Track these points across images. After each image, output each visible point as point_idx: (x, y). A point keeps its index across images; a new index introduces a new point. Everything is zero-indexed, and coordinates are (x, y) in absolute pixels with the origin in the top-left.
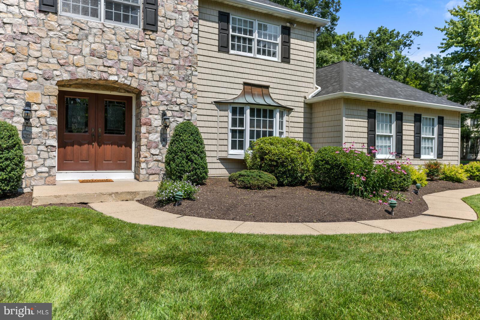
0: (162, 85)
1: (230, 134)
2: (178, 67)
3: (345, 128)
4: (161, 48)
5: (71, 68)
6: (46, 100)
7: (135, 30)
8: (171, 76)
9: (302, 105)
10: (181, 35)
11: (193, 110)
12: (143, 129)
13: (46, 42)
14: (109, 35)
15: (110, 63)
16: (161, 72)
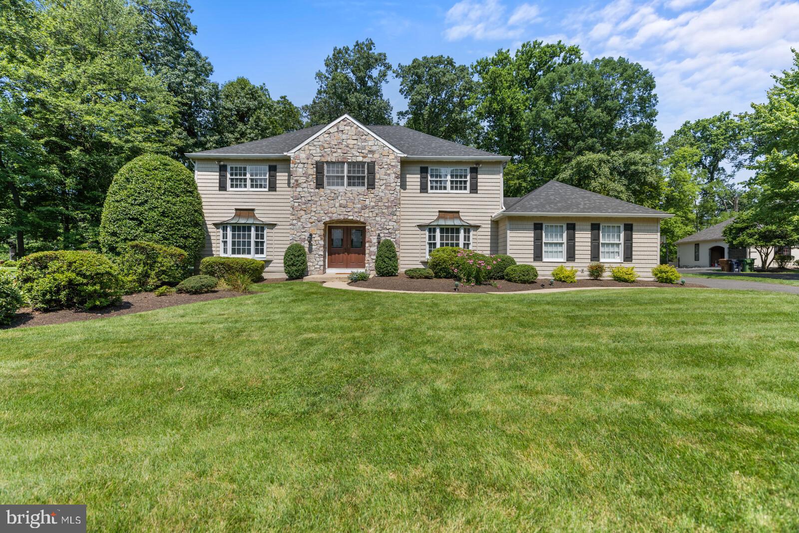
0: (378, 219)
1: (428, 246)
2: (388, 207)
3: (509, 239)
4: (377, 198)
5: (330, 215)
6: (319, 232)
7: (362, 189)
8: (383, 213)
9: (490, 222)
10: (389, 188)
11: (397, 232)
12: (367, 245)
13: (319, 203)
14: (349, 195)
15: (349, 210)
16: (377, 212)
